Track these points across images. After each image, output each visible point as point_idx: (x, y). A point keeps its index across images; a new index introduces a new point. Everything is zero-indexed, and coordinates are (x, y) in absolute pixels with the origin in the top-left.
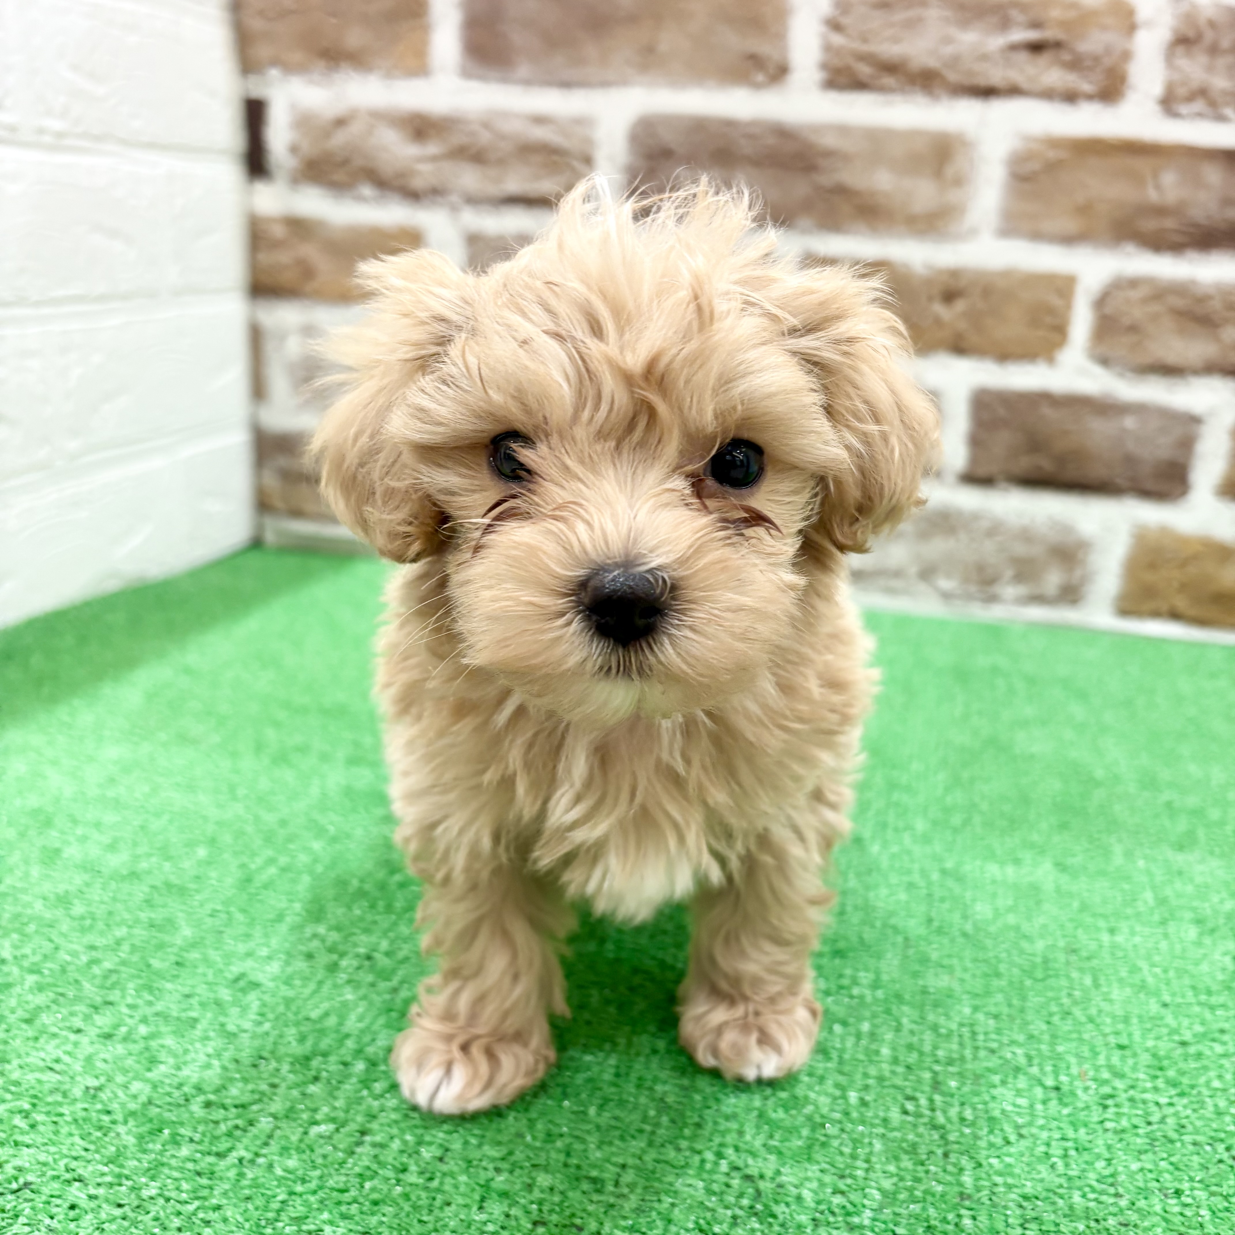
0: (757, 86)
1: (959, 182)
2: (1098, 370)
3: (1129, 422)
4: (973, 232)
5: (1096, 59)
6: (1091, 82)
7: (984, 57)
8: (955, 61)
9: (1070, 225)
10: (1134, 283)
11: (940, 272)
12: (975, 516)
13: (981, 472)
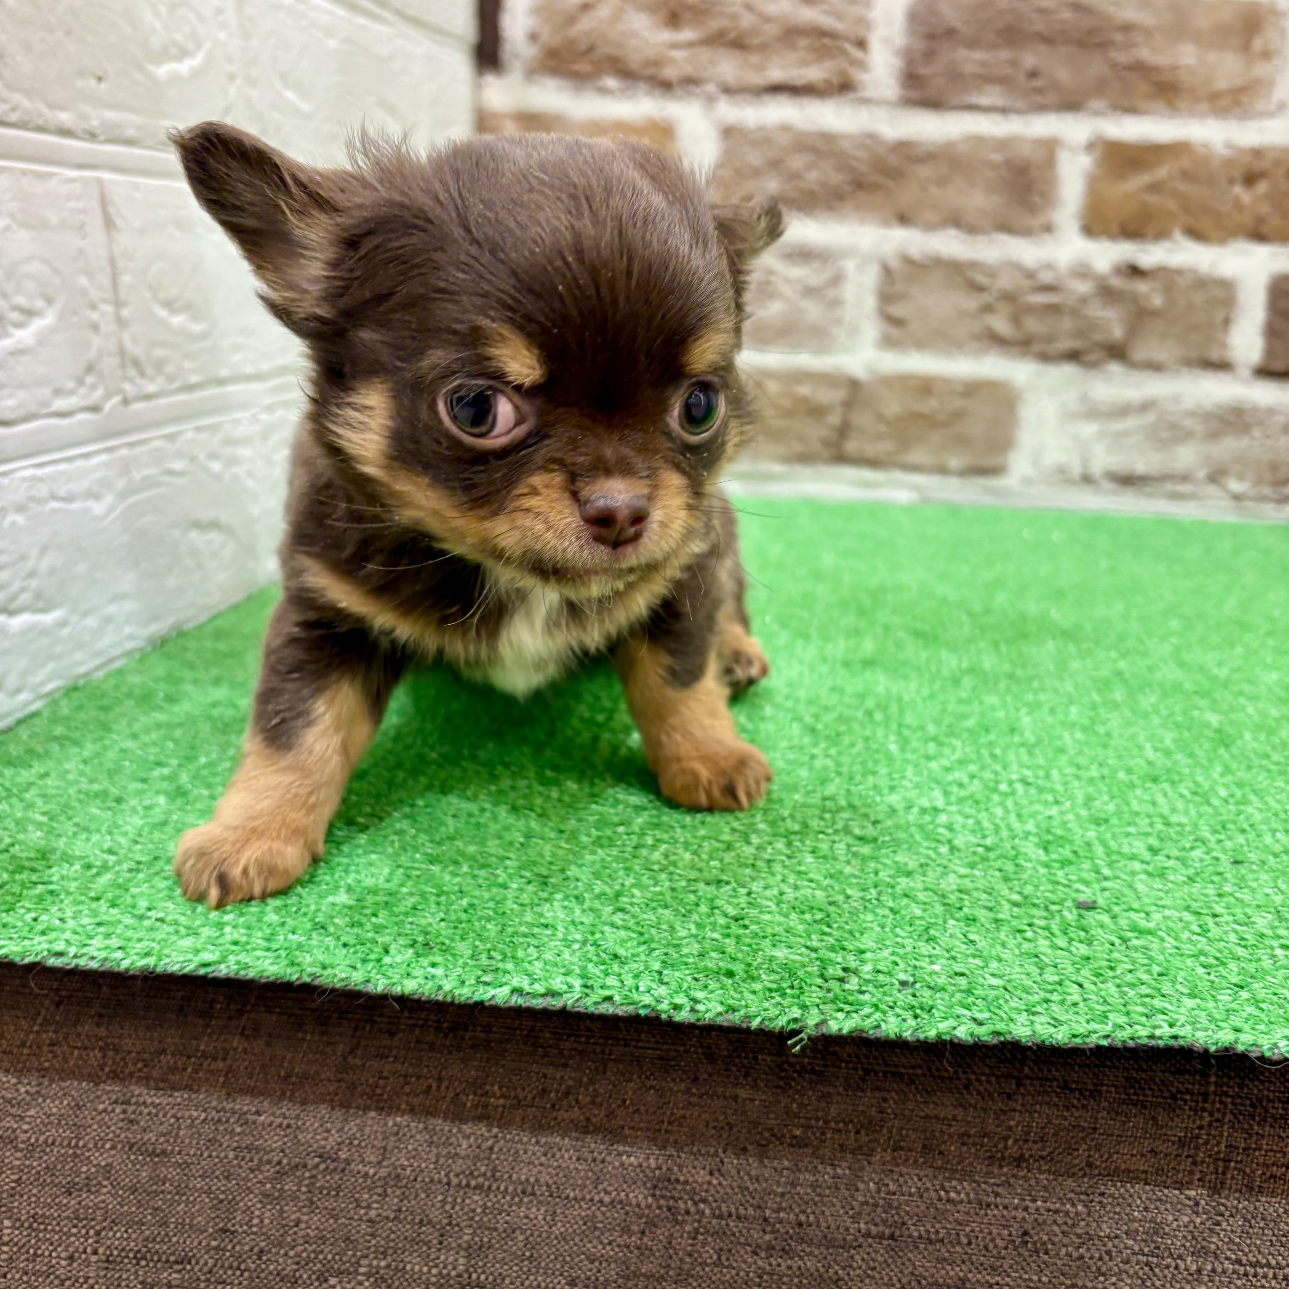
4: (1280, 108)
11: (1242, 151)
12: (1271, 411)
13: (1279, 364)
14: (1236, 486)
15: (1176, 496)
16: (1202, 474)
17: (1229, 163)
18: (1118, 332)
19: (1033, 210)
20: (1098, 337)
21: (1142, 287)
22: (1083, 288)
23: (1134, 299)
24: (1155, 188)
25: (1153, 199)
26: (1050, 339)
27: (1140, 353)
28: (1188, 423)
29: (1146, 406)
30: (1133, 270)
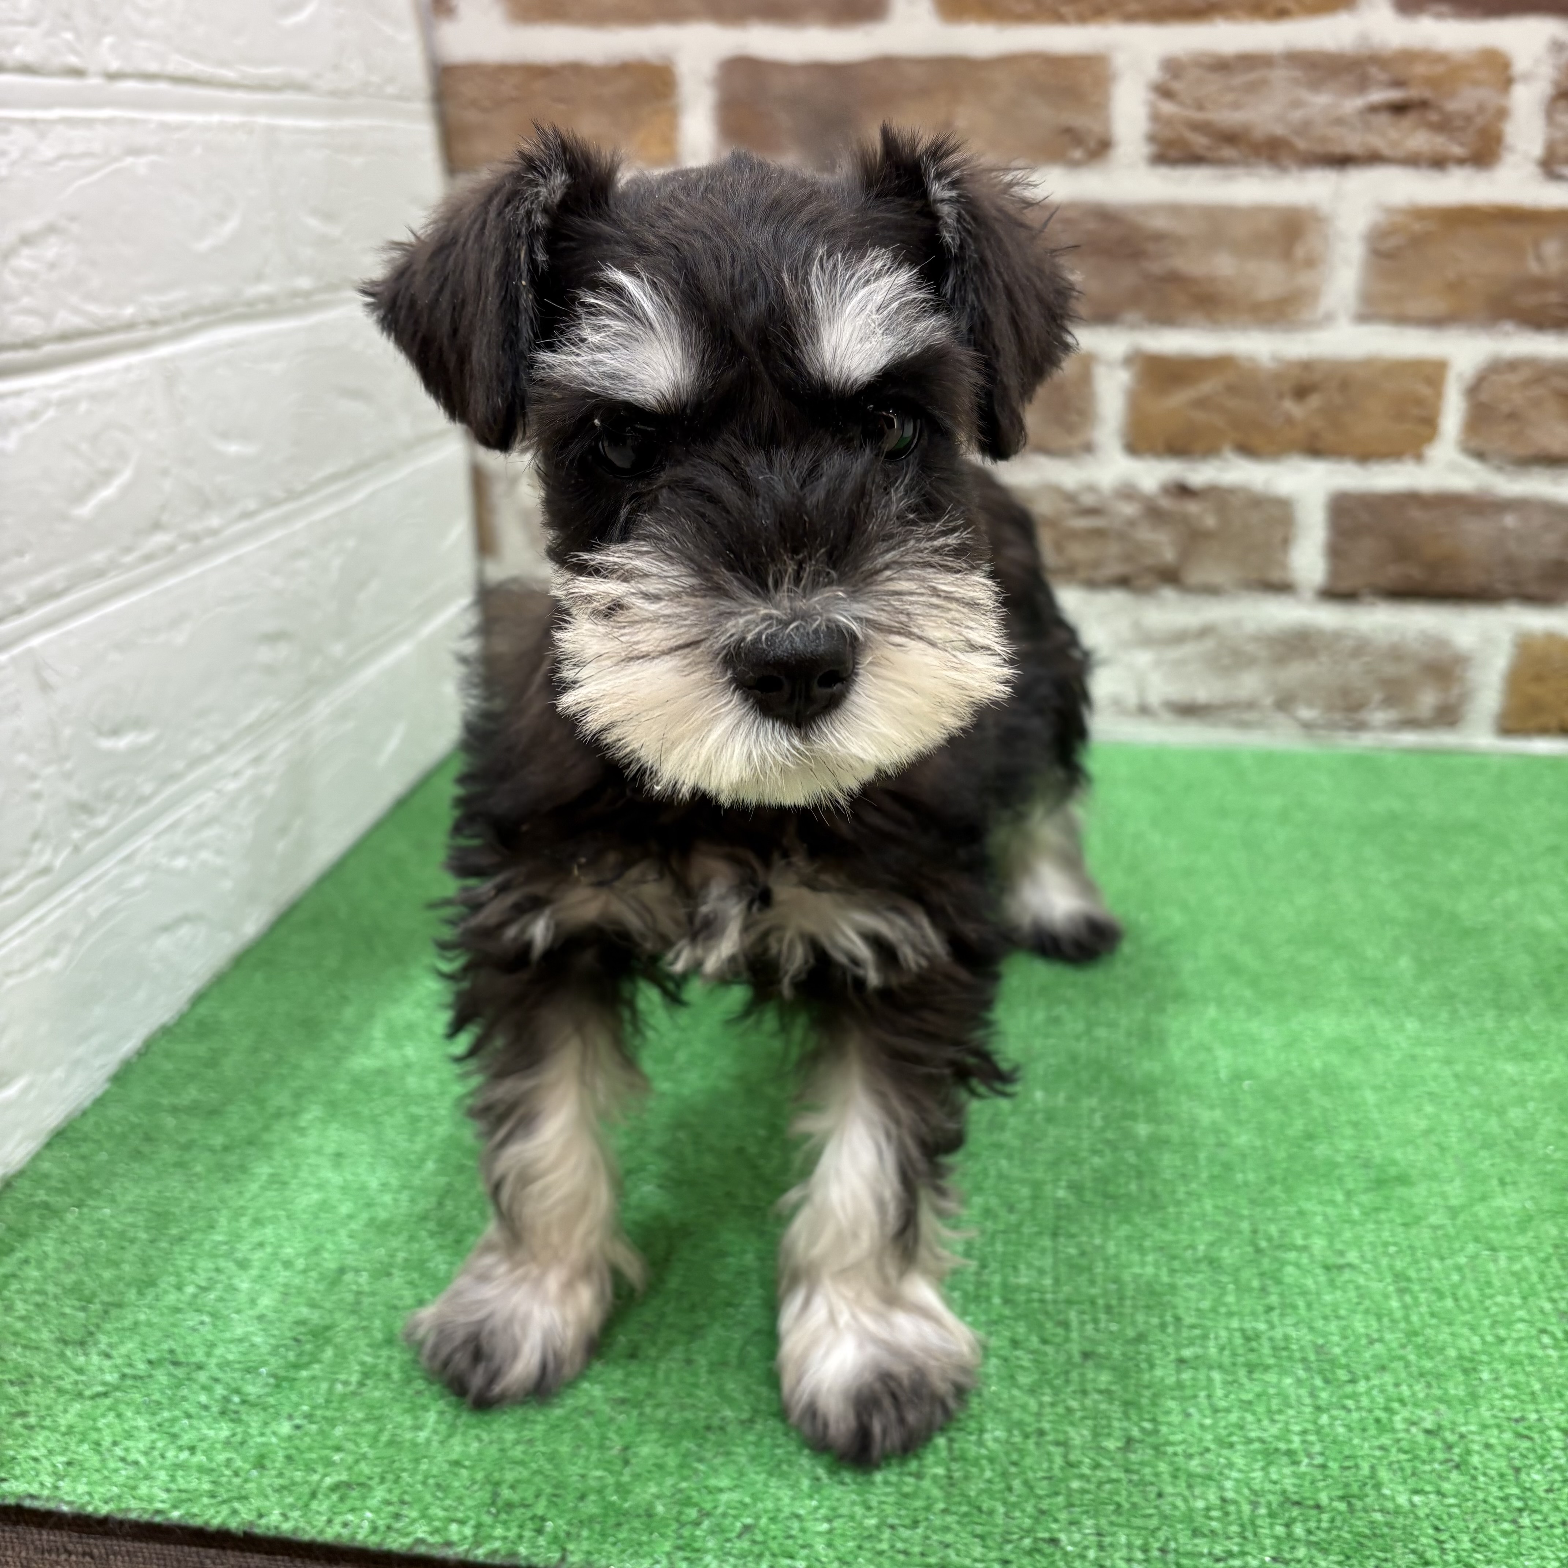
0: (1074, 164)
1: (1311, 263)
2: (1473, 465)
3: (1510, 520)
4: (1329, 319)
5: (1468, 118)
6: (1461, 144)
7: (1340, 121)
8: (1305, 128)
9: (1440, 306)
10: (1513, 365)
11: (1290, 364)
12: (1338, 636)
13: (1345, 585)
14: (1306, 713)
15: (1243, 725)
16: (1268, 701)
17: (1277, 377)
18: (1169, 555)
19: (1070, 429)
20: (1149, 561)
21: (1192, 507)
22: (1129, 510)
23: (1185, 520)
24: (1201, 403)
25: (1200, 416)
26: (1096, 564)
27: (1195, 576)
28: (1251, 648)
29: (1205, 632)
30: (1183, 491)
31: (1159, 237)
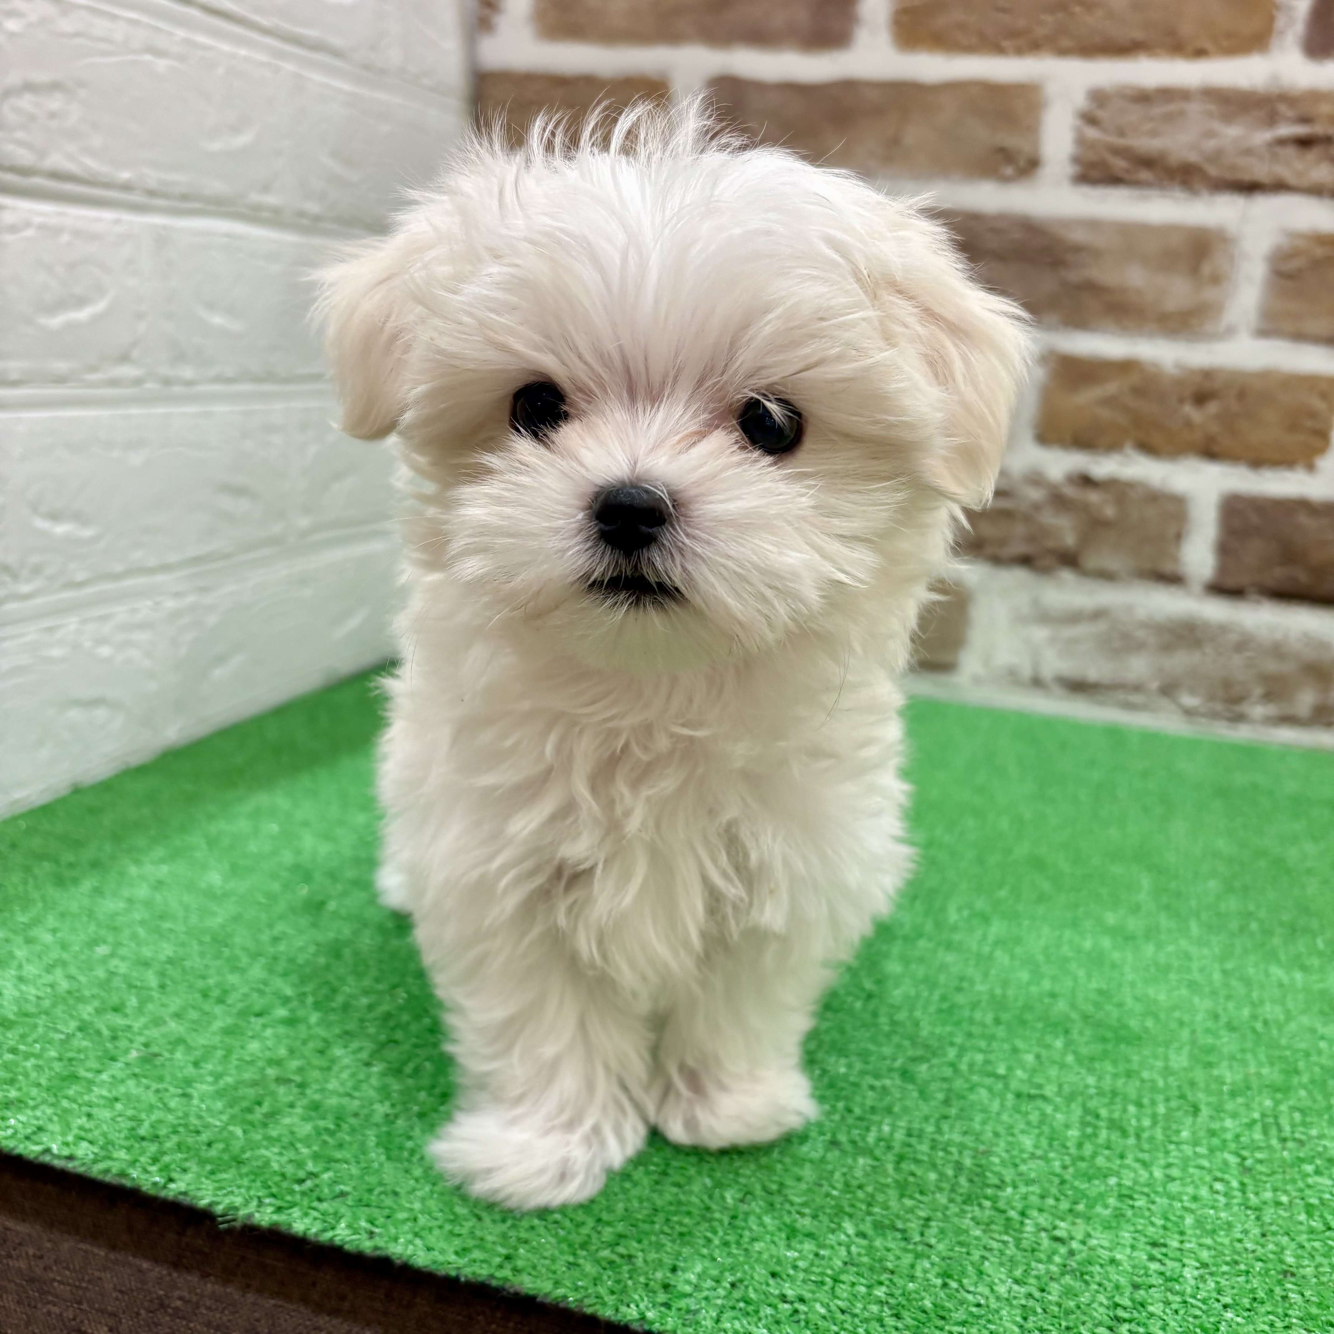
0: (1005, 180)
1: (1216, 279)
4: (1230, 332)
7: (1249, 152)
8: (1216, 156)
11: (1192, 372)
12: (1223, 629)
13: (1231, 582)
14: (1189, 701)
15: (1129, 706)
16: (1155, 685)
17: (1179, 382)
18: (1070, 540)
20: (1051, 544)
21: (1094, 497)
22: (1035, 495)
23: (1086, 508)
24: (1107, 402)
25: (1105, 414)
26: (1002, 542)
27: (1092, 561)
28: (1141, 634)
29: (1098, 614)
30: (1086, 481)
31: (1078, 249)
